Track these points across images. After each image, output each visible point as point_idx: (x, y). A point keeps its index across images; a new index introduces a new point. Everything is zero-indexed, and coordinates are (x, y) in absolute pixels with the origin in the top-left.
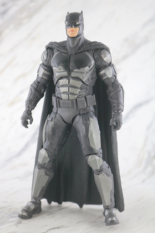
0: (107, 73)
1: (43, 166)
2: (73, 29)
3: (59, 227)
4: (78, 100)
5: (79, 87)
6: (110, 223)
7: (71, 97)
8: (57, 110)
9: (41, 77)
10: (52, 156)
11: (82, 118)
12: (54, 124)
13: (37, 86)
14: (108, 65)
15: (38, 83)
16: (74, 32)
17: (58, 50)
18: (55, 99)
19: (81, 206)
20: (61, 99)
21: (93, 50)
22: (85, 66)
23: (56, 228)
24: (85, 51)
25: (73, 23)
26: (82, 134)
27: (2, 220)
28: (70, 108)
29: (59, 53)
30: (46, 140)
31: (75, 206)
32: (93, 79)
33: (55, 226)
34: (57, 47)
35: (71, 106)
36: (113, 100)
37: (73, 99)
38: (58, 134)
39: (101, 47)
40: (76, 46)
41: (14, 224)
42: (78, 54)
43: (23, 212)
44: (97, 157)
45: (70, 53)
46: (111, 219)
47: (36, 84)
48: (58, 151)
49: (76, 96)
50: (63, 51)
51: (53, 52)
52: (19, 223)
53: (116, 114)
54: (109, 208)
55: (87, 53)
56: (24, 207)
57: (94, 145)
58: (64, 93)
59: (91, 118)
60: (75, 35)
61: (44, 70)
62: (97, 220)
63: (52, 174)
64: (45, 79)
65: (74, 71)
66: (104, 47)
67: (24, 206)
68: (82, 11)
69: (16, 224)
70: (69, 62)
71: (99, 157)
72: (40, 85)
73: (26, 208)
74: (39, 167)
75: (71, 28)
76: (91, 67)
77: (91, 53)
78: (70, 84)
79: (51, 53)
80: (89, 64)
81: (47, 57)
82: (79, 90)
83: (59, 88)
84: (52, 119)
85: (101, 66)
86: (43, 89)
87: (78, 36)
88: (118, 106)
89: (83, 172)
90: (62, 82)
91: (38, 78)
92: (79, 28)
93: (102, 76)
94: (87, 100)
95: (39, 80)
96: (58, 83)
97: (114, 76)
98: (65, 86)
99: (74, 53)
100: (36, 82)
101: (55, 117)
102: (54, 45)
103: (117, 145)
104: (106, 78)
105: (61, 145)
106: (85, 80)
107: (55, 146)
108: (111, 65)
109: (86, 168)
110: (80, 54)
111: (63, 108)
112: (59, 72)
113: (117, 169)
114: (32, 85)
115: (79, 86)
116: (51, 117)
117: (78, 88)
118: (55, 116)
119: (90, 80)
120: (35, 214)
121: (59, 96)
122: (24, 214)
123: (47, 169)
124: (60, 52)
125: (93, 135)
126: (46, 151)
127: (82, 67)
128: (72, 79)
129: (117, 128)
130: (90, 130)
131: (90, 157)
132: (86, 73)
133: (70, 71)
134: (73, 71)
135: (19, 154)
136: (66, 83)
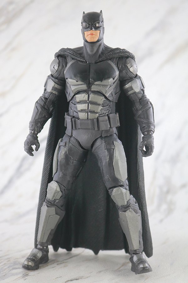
0: (134, 87)
1: (53, 203)
2: (93, 31)
3: (77, 278)
4: (100, 119)
5: (101, 104)
6: (142, 270)
7: (91, 116)
8: (72, 133)
9: (50, 92)
10: (64, 190)
11: (105, 142)
12: (68, 150)
13: (45, 103)
14: (134, 77)
15: (45, 100)
16: (94, 35)
17: (72, 58)
18: (70, 119)
19: (96, 252)
20: (79, 119)
21: (116, 58)
22: (109, 78)
23: (74, 280)
24: (107, 59)
25: (93, 25)
26: (105, 161)
27: (3, 272)
28: (89, 129)
29: (74, 61)
30: (58, 170)
31: (89, 252)
32: (116, 93)
33: (72, 278)
34: (72, 54)
35: (90, 127)
36: (142, 120)
37: (93, 118)
38: (73, 162)
39: (126, 55)
40: (95, 53)
41: (21, 277)
42: (99, 63)
43: (28, 261)
44: (124, 190)
45: (89, 62)
46: (143, 265)
47: (43, 101)
48: (72, 183)
49: (97, 115)
50: (79, 59)
51: (66, 60)
52: (25, 275)
53: (146, 136)
54: (138, 253)
55: (110, 62)
56: (29, 256)
57: (120, 174)
58: (82, 111)
59: (116, 142)
60: (96, 40)
61: (54, 83)
62: (121, 268)
63: (64, 213)
64: (55, 94)
65: (95, 83)
66: (130, 55)
67: (29, 254)
68: (101, 11)
69: (23, 277)
70: (89, 73)
71: (126, 189)
72: (48, 102)
73: (31, 256)
74: (48, 204)
75: (90, 30)
76: (115, 79)
77: (115, 62)
78: (90, 100)
79: (63, 61)
80: (114, 76)
81: (58, 67)
82: (101, 107)
83: (75, 105)
84: (66, 143)
85: (126, 78)
86: (52, 107)
87: (98, 41)
88: (149, 127)
89: (100, 210)
90: (79, 97)
91: (46, 93)
92: (99, 31)
93: (127, 90)
94: (111, 120)
95: (47, 96)
96: (74, 99)
97: (141, 90)
98: (83, 102)
99: (93, 62)
100: (43, 99)
101: (69, 142)
102: (67, 51)
103: (144, 175)
104: (132, 92)
105: (76, 176)
106: (108, 94)
107: (68, 178)
108: (137, 77)
109: (103, 204)
110: (102, 62)
111: (80, 130)
112: (76, 85)
113: (145, 204)
114: (37, 102)
115: (101, 102)
116: (64, 141)
117: (99, 105)
118: (70, 140)
119: (114, 94)
120: (42, 264)
121: (75, 114)
122: (30, 264)
123: (58, 207)
124: (76, 60)
125: (119, 162)
126: (57, 184)
127: (105, 79)
128: (93, 94)
129: (149, 153)
130: (115, 157)
131: (115, 190)
132: (109, 86)
133: (91, 84)
134: (93, 84)
136: (84, 99)
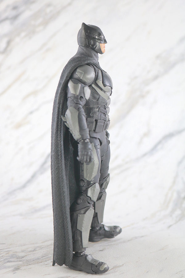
41: (11, 270)
52: (17, 269)
135: (24, 186)
